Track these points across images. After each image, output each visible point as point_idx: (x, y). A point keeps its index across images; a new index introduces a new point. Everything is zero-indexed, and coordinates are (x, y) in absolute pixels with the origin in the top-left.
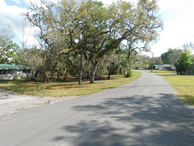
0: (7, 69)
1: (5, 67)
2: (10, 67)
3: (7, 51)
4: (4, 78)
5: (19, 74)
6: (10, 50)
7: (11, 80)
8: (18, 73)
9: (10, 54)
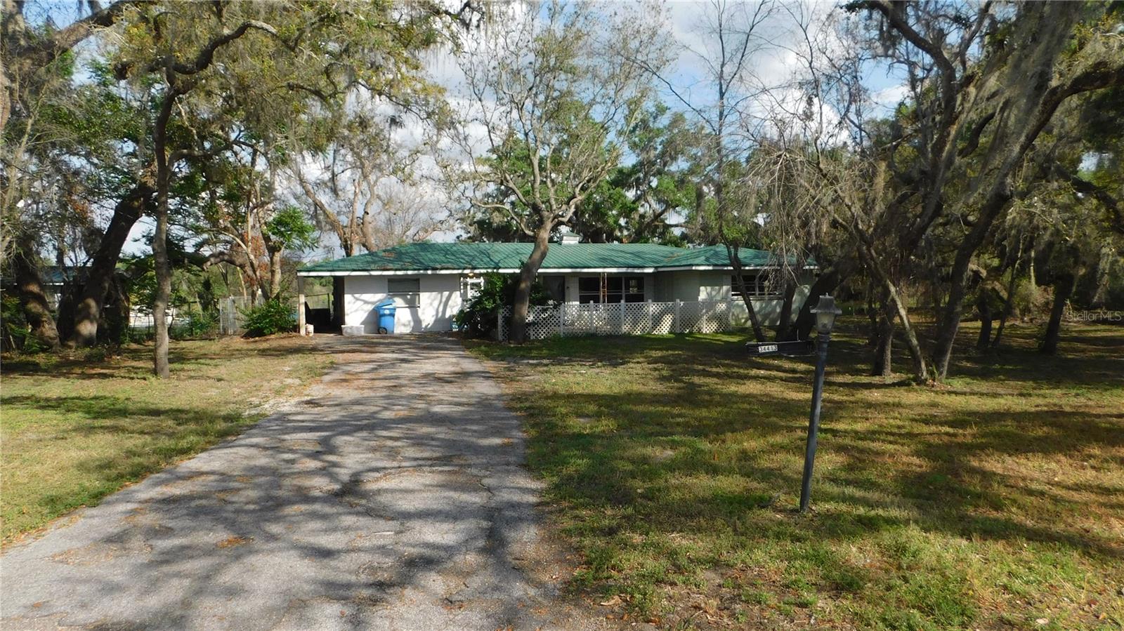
0: (650, 270)
1: (638, 262)
2: (666, 262)
3: (659, 173)
4: (625, 328)
5: (710, 303)
6: (673, 168)
7: (660, 342)
8: (703, 293)
9: (672, 187)
